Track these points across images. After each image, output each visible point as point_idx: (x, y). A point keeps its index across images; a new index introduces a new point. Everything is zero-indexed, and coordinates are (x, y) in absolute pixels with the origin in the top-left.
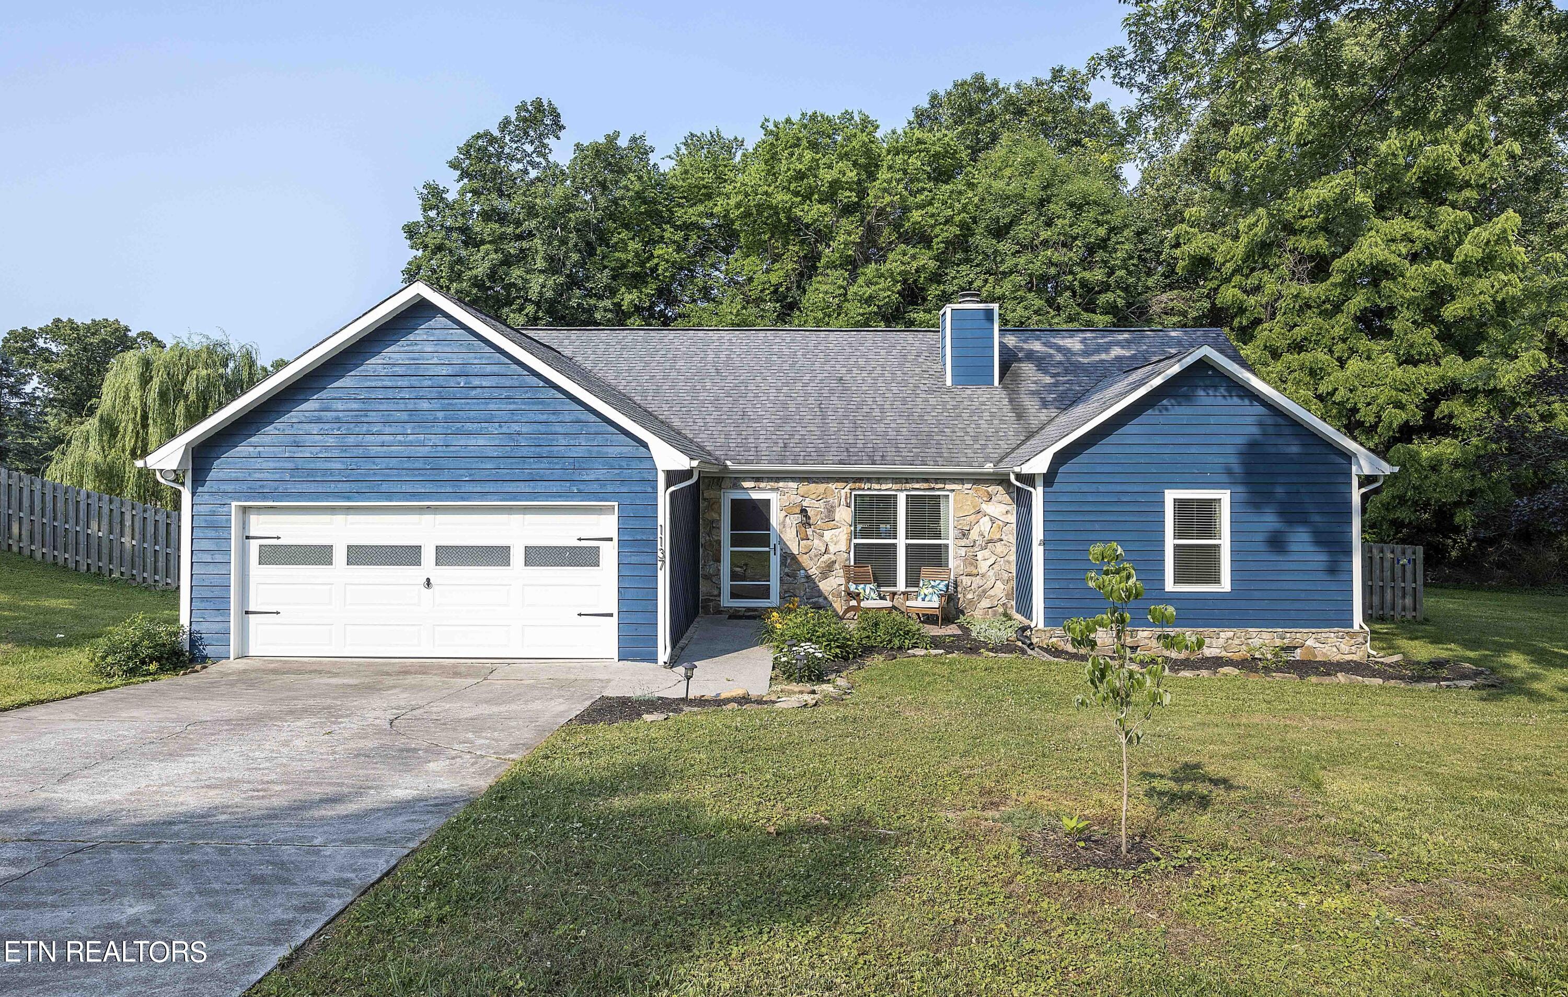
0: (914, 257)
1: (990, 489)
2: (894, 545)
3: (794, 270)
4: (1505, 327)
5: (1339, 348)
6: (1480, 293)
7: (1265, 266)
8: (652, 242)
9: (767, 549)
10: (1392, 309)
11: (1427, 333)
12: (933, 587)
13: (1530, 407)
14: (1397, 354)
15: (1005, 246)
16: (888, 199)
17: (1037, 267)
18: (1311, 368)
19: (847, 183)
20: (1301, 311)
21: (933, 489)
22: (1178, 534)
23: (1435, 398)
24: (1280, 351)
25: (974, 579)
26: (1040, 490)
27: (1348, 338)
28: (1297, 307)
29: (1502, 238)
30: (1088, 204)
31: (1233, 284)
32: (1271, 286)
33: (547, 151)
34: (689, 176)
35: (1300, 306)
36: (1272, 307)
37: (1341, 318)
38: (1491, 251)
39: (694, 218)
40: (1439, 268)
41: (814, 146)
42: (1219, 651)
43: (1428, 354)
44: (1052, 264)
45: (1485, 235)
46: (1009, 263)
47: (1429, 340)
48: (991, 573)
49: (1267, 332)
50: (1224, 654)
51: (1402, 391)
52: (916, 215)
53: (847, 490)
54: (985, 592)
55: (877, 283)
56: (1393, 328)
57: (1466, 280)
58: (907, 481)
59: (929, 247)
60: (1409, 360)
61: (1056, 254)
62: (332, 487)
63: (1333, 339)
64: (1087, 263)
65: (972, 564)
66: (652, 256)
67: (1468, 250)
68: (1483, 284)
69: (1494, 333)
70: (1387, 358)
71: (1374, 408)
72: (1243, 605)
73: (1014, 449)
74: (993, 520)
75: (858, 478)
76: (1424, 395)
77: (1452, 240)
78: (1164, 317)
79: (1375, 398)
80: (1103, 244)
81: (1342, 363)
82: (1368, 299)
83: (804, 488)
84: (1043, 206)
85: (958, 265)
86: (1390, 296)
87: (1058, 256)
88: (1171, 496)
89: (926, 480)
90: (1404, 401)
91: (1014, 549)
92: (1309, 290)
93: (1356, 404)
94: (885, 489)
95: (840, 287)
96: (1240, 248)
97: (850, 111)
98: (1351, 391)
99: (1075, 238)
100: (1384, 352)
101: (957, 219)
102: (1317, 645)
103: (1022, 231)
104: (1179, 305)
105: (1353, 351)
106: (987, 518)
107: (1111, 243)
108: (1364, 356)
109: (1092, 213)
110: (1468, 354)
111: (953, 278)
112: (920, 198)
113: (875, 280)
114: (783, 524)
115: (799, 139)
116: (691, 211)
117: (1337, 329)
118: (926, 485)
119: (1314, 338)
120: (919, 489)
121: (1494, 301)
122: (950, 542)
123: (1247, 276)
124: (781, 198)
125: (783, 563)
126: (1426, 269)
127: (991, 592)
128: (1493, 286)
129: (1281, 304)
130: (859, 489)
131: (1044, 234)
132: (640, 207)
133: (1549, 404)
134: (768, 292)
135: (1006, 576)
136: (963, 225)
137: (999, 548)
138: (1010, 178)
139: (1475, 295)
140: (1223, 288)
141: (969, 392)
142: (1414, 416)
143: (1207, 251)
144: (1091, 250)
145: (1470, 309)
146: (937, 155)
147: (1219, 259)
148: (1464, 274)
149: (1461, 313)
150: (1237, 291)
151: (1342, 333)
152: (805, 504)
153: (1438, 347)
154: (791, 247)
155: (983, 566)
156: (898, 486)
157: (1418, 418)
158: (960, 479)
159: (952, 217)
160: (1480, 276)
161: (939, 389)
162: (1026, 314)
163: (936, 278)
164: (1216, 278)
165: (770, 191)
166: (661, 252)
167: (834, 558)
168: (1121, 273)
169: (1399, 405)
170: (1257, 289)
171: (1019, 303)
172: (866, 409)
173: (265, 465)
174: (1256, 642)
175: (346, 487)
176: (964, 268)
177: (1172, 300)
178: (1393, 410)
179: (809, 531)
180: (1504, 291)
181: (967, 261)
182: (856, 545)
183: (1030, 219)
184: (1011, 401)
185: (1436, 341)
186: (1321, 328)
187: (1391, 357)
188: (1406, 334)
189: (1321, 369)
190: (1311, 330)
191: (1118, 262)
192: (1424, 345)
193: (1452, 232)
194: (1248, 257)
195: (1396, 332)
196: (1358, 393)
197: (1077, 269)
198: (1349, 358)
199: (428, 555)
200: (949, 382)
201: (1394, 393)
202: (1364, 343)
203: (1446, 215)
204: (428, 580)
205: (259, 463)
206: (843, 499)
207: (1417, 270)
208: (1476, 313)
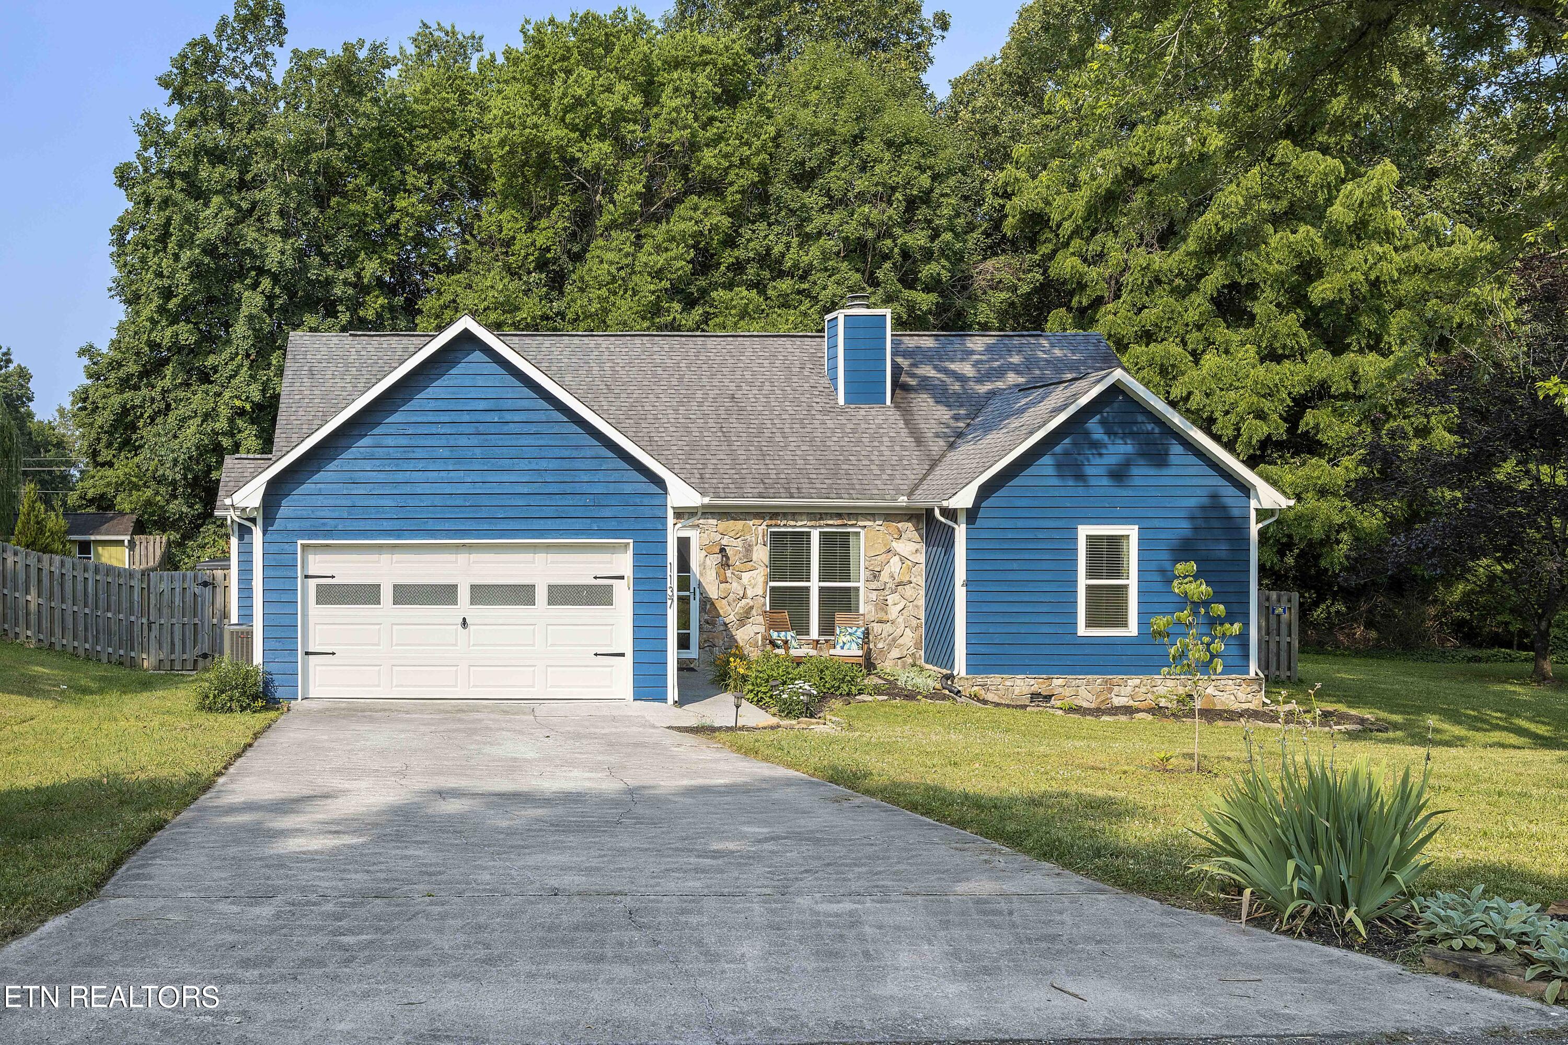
0: (706, 213)
1: (900, 525)
2: (807, 589)
3: (565, 229)
4: (1378, 312)
5: (1194, 337)
6: (1352, 269)
7: (1110, 227)
8: (392, 191)
9: (687, 593)
10: (1253, 286)
11: (1292, 320)
12: (850, 634)
13: (1404, 418)
14: (1259, 347)
15: (813, 199)
16: (677, 134)
17: (852, 229)
18: (1162, 365)
19: (629, 112)
20: (1150, 290)
21: (845, 525)
22: (1091, 574)
23: (1301, 404)
24: (1126, 341)
25: (884, 626)
26: (963, 527)
27: (1203, 325)
28: (1146, 283)
29: (1376, 200)
30: (909, 142)
31: (1071, 250)
32: (1116, 256)
33: (271, 63)
34: (431, 96)
35: (1150, 281)
36: (1117, 282)
37: (1196, 298)
38: (1364, 215)
39: (440, 155)
40: (1307, 238)
41: (588, 59)
42: (1126, 699)
43: (1292, 348)
44: (868, 224)
45: (1358, 193)
46: (818, 221)
47: (1294, 329)
48: (900, 620)
49: (1111, 317)
50: (1131, 703)
51: (1264, 396)
52: (709, 156)
53: (764, 527)
54: (894, 640)
55: (667, 250)
56: (1254, 312)
57: (1337, 252)
58: (822, 516)
59: (723, 199)
60: (1272, 356)
61: (875, 212)
62: (386, 525)
63: (1187, 325)
64: (907, 222)
65: (882, 609)
66: (392, 209)
67: (1339, 212)
68: (1355, 257)
69: (1368, 322)
70: (1247, 351)
71: (1233, 418)
72: (1148, 650)
73: (922, 480)
74: (903, 559)
75: (773, 514)
76: (1289, 402)
77: (1321, 198)
78: (990, 292)
79: (1234, 405)
80: (926, 198)
81: (1196, 357)
82: (1226, 274)
83: (724, 525)
84: (856, 144)
85: (754, 222)
86: (1251, 271)
87: (874, 213)
88: (1084, 531)
89: (839, 516)
90: (1266, 409)
91: (922, 592)
92: (1160, 261)
93: (1212, 412)
94: (799, 526)
95: (627, 255)
96: (1080, 201)
97: (623, 8)
98: (1207, 395)
99: (894, 189)
100: (1243, 344)
101: (755, 161)
102: (1217, 693)
103: (834, 179)
104: (1007, 276)
105: (1209, 342)
106: (897, 558)
107: (935, 195)
108: (1222, 349)
109: (913, 155)
110: (1337, 348)
111: (749, 241)
112: (711, 132)
113: (665, 245)
114: (703, 566)
115: (568, 49)
116: (434, 145)
117: (1191, 312)
118: (839, 522)
119: (1165, 324)
120: (833, 526)
121: (1366, 279)
122: (861, 585)
123: (1088, 240)
124: (555, 133)
125: (703, 609)
126: (1292, 238)
127: (900, 641)
128: (1366, 261)
129: (1127, 278)
130: (776, 525)
131: (861, 184)
132: (378, 141)
133: (1427, 416)
134: (532, 258)
135: (915, 622)
136: (763, 169)
137: (909, 591)
138: (817, 106)
139: (1346, 272)
140: (1059, 256)
141: (862, 412)
142: (1277, 428)
143: (1042, 205)
144: (911, 204)
145: (1340, 290)
146: (726, 70)
147: (1055, 217)
148: (1336, 243)
149: (1330, 296)
150: (1076, 261)
151: (1196, 318)
152: (724, 542)
153: (1304, 339)
154: (560, 198)
155: (893, 611)
156: (813, 523)
157: (1280, 430)
158: (871, 514)
159: (748, 158)
160: (1352, 246)
161: (831, 409)
162: (839, 291)
163: (730, 242)
164: (1050, 240)
165: (539, 122)
166: (404, 204)
167: (751, 604)
168: (947, 236)
169: (1261, 415)
170: (1100, 257)
171: (830, 276)
172: (767, 434)
173: (326, 503)
174: (1161, 690)
175: (396, 525)
176: (762, 226)
177: (998, 269)
178: (1254, 422)
179: (729, 573)
180: (1379, 266)
181: (763, 216)
182: (773, 589)
183: (842, 163)
184: (907, 423)
185: (1302, 330)
186: (1172, 311)
187: (1252, 350)
188: (1269, 320)
189: (1173, 366)
190: (1162, 314)
191: (944, 222)
192: (1288, 335)
193: (1322, 187)
194: (1089, 215)
195: (1258, 317)
196: (1216, 398)
197: (897, 231)
198: (1204, 351)
199: (464, 594)
200: (841, 401)
201: (1255, 399)
202: (1222, 332)
203: (1315, 163)
204: (464, 619)
205: (320, 501)
206: (760, 537)
207: (1282, 238)
208: (1347, 296)
